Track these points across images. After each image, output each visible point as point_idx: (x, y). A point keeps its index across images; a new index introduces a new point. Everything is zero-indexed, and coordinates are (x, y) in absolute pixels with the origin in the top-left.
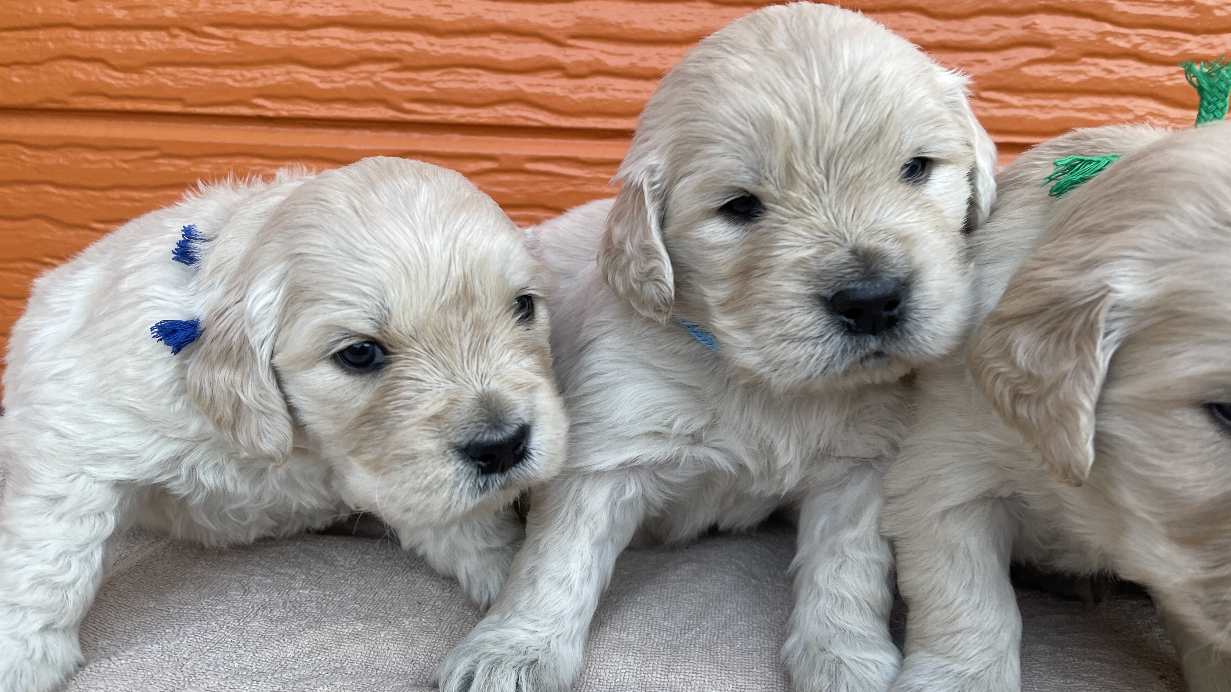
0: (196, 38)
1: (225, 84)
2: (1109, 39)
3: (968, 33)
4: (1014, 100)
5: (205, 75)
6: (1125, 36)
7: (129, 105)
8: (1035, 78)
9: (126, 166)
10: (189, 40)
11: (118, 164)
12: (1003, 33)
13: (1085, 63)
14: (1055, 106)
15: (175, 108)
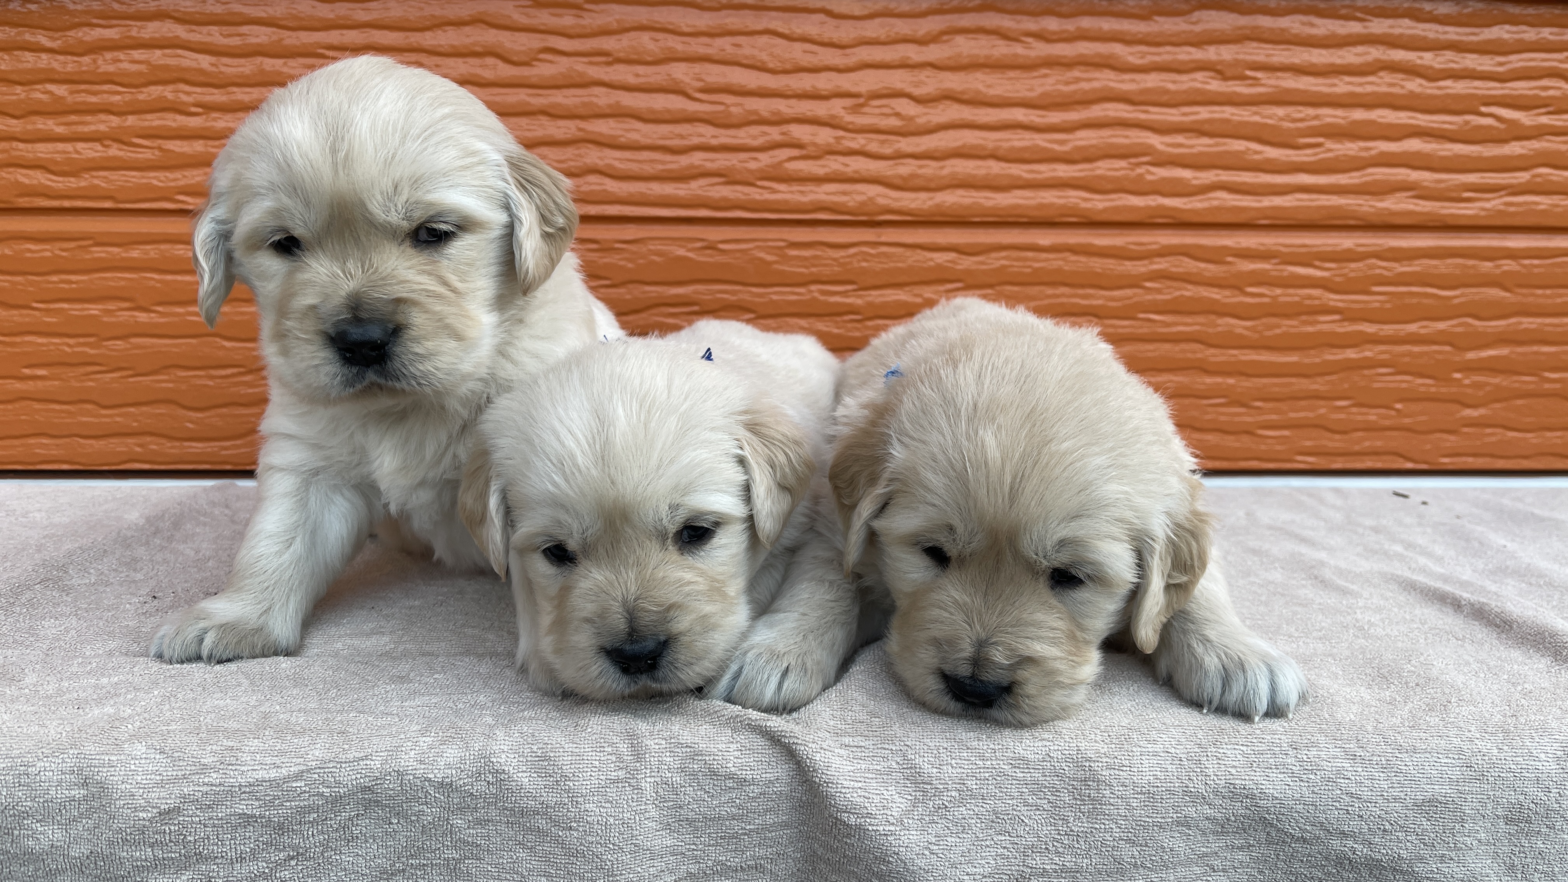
0: (125, 148)
1: (151, 183)
2: (843, 142)
3: (741, 138)
4: (782, 187)
5: (134, 177)
6: (855, 138)
7: (67, 204)
8: (794, 170)
9: (64, 254)
10: (120, 150)
11: (57, 252)
12: (767, 138)
13: (828, 159)
14: (811, 191)
15: (108, 205)
